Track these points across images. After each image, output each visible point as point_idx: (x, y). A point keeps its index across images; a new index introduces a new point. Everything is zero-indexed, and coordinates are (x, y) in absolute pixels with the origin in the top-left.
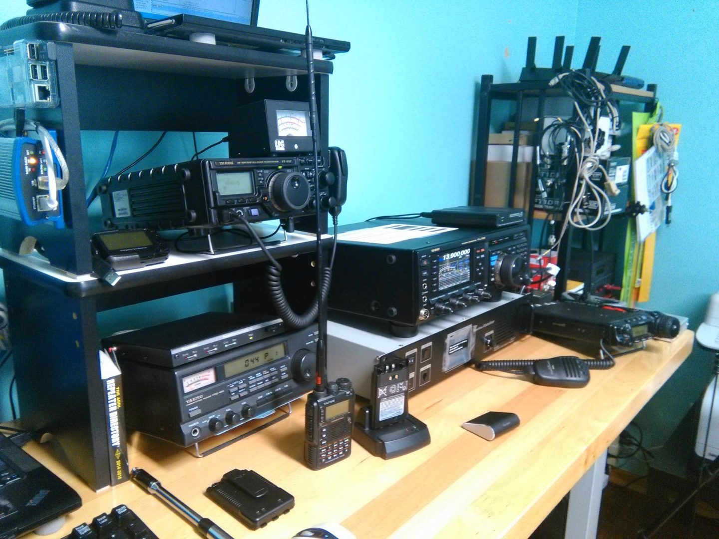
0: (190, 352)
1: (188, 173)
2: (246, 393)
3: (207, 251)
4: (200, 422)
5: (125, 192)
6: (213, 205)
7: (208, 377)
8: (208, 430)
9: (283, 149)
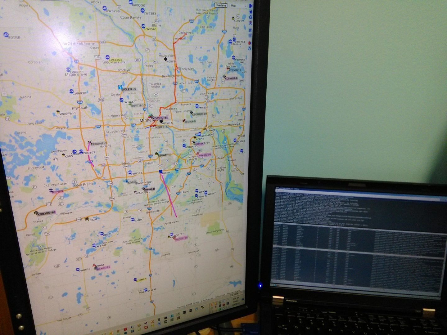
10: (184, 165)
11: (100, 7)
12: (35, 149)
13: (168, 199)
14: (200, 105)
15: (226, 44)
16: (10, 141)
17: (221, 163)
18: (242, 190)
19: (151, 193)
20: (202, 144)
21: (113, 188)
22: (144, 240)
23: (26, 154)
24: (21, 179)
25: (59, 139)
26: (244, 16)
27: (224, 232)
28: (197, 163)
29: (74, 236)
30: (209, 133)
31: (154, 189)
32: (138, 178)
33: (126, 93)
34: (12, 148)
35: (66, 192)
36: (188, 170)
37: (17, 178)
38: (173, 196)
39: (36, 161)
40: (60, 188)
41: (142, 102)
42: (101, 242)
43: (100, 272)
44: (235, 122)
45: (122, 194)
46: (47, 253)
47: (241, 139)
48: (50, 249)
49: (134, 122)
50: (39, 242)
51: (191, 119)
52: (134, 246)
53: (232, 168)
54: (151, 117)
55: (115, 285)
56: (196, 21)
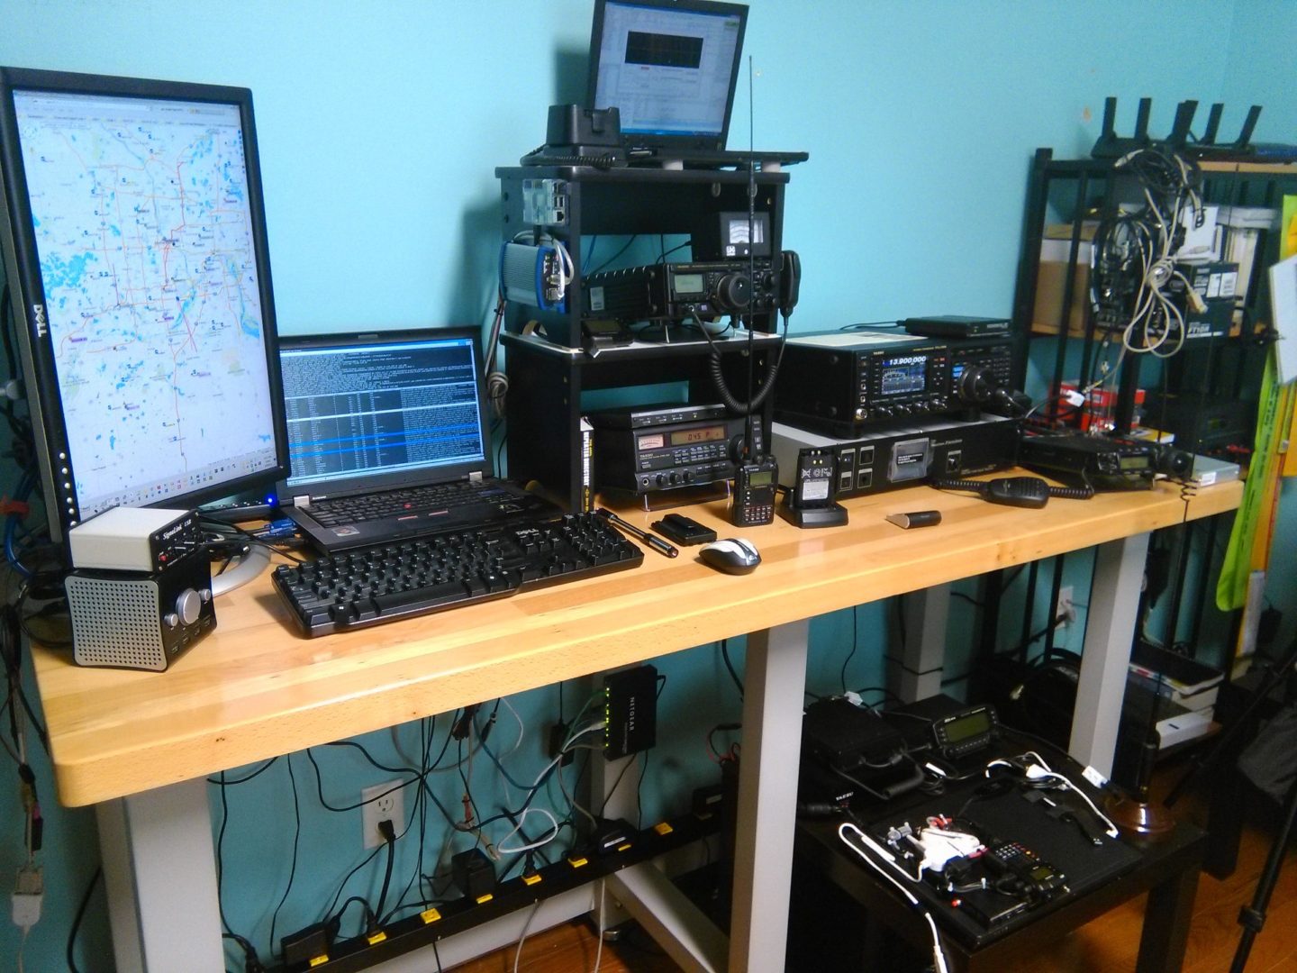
0: (645, 418)
1: (653, 274)
2: (687, 461)
3: (664, 340)
4: (650, 475)
5: (601, 288)
6: (670, 300)
7: (658, 442)
8: (655, 483)
9: (733, 254)
10: (200, 292)
11: (116, 133)
12: (68, 270)
13: (187, 331)
14: (207, 229)
15: (222, 168)
16: (47, 261)
17: (234, 292)
18: (257, 324)
19: (172, 323)
20: (213, 269)
21: (136, 315)
22: (169, 377)
23: (61, 275)
24: (57, 300)
25: (88, 261)
26: (235, 142)
27: (245, 372)
28: (211, 290)
29: (104, 367)
30: (217, 258)
31: (173, 318)
32: (158, 305)
33: (142, 214)
34: (49, 268)
35: (96, 318)
36: (203, 298)
37: (54, 300)
38: (192, 326)
39: (70, 282)
40: (91, 312)
41: (155, 224)
42: (129, 377)
43: (130, 412)
44: (240, 248)
45: (144, 322)
46: (81, 386)
47: (248, 266)
48: (84, 382)
49: (150, 244)
50: (74, 373)
51: (200, 243)
52: (161, 384)
53: (244, 299)
54: (164, 239)
55: (145, 430)
56: (195, 146)
